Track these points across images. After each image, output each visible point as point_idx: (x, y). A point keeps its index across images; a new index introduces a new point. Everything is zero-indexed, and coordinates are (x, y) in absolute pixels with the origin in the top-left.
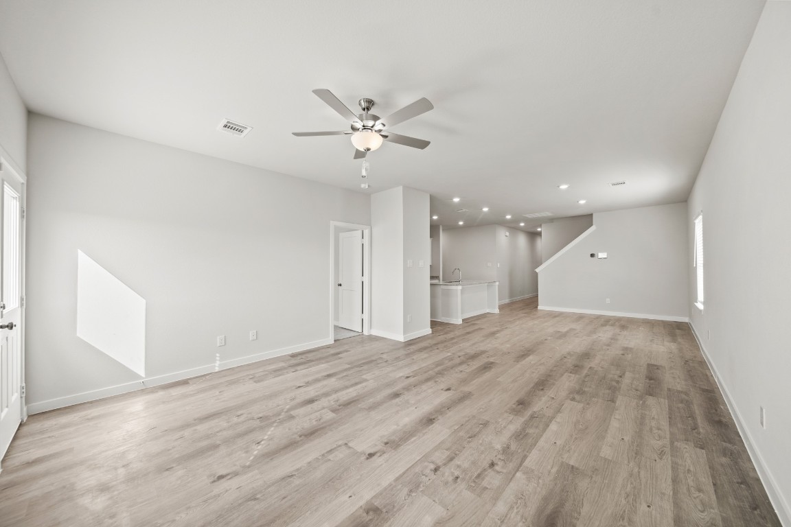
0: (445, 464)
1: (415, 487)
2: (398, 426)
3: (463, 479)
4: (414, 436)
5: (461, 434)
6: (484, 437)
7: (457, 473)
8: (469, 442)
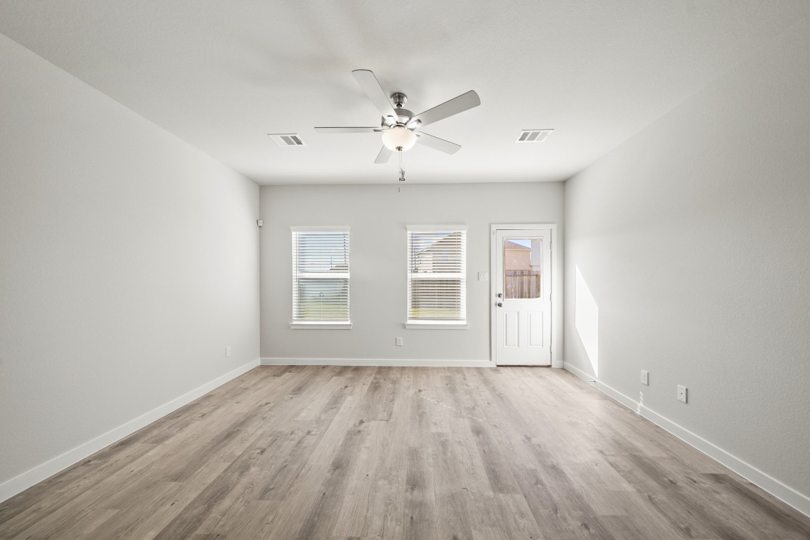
0: (304, 437)
1: (318, 421)
2: (365, 447)
3: (287, 435)
4: (342, 445)
5: (295, 467)
6: (269, 473)
7: (293, 436)
8: (285, 462)
